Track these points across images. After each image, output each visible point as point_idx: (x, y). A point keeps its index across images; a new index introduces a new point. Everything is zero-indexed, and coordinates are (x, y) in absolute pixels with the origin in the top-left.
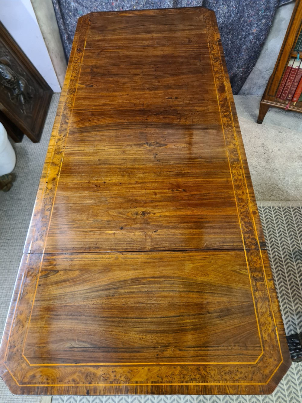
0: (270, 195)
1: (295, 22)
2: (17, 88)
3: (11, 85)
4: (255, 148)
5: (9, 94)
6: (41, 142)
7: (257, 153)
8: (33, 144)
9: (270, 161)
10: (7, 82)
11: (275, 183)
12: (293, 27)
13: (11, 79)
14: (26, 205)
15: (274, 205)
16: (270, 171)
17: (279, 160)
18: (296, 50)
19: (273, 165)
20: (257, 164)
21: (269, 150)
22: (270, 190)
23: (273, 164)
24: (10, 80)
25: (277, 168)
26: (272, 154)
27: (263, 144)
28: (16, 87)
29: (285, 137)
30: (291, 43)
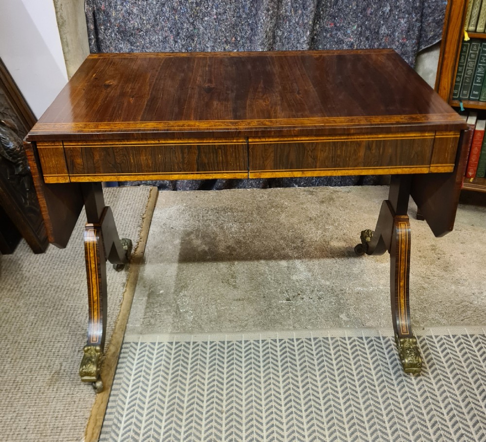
0: (462, 318)
1: (446, 56)
2: (22, 163)
3: (14, 158)
4: (420, 251)
5: (8, 171)
6: (47, 252)
7: (425, 258)
8: (33, 254)
9: (451, 268)
10: (8, 153)
11: (466, 299)
12: (445, 63)
13: (15, 149)
14: (8, 346)
15: (472, 332)
16: (454, 283)
17: (464, 266)
18: (456, 99)
19: (457, 275)
20: (428, 273)
21: (444, 254)
22: (460, 311)
23: (456, 273)
24: (13, 150)
25: (464, 278)
26: (451, 259)
27: (433, 246)
28: (20, 162)
29: (468, 236)
30: (446, 86)
